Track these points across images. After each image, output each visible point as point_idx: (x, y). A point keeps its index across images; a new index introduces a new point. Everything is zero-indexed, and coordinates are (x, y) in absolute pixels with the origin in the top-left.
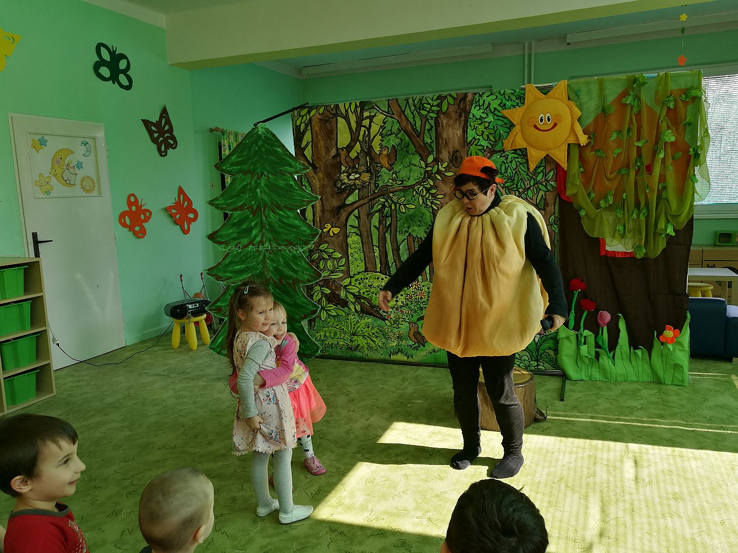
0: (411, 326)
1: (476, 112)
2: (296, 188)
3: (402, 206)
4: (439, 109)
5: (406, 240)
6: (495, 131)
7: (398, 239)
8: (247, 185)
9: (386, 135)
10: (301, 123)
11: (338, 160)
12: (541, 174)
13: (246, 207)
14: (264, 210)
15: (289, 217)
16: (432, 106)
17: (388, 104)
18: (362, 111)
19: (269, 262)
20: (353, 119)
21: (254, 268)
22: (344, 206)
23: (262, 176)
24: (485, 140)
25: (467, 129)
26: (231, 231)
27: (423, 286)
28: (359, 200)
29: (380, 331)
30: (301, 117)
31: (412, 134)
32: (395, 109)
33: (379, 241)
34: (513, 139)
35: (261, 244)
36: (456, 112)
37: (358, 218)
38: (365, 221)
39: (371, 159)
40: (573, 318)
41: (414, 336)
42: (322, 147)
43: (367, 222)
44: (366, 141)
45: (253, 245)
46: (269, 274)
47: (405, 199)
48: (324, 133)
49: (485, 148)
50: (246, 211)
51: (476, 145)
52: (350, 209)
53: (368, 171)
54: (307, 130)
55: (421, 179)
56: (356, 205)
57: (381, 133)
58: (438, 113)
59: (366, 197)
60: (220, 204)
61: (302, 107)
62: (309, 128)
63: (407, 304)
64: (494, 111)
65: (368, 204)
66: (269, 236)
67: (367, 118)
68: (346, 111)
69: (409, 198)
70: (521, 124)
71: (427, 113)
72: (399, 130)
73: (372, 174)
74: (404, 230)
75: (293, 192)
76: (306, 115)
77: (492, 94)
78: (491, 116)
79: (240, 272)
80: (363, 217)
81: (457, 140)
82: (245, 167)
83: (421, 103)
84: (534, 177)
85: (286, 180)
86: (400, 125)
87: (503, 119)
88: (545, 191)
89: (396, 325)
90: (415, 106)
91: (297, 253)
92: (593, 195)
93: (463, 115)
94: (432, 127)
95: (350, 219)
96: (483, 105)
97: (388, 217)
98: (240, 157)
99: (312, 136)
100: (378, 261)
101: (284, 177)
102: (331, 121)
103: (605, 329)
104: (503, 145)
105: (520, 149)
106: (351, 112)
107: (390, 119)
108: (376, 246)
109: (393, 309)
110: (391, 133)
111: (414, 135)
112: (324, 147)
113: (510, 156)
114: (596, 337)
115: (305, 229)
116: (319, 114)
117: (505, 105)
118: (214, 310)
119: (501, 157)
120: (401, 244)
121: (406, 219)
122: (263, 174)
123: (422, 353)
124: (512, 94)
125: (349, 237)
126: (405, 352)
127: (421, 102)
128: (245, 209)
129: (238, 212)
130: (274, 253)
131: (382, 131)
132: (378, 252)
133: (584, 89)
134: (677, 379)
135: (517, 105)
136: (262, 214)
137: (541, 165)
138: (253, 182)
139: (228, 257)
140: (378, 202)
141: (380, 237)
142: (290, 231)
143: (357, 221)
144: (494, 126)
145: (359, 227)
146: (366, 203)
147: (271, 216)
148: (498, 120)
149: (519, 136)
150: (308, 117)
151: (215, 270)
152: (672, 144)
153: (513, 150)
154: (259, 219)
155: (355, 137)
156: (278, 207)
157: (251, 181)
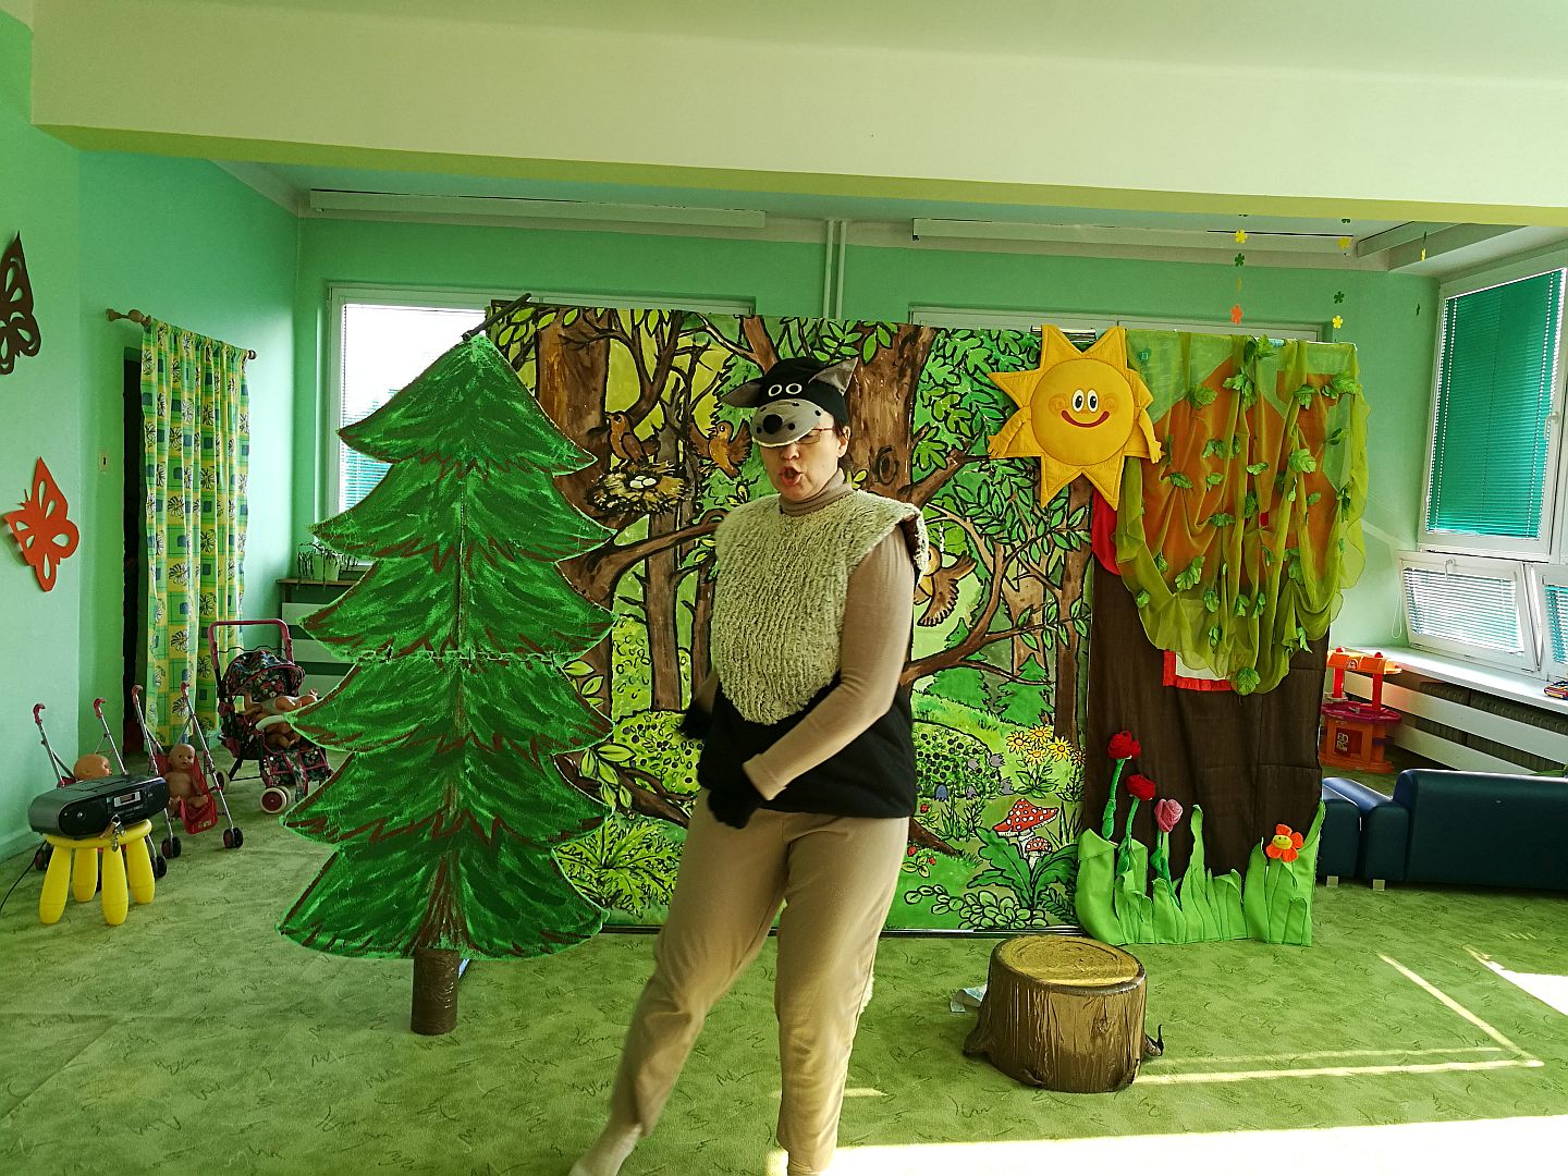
1: (935, 368)
6: (974, 415)
8: (426, 490)
10: (511, 341)
11: (604, 440)
12: (1061, 512)
13: (419, 547)
14: (469, 558)
15: (533, 578)
16: (840, 345)
17: (741, 325)
18: (674, 333)
19: (468, 692)
20: (650, 348)
21: (428, 712)
22: (609, 550)
23: (469, 468)
24: (951, 432)
25: (914, 405)
26: (370, 609)
28: (651, 539)
30: (512, 327)
32: (756, 339)
33: (693, 638)
34: (1013, 434)
35: (449, 646)
36: (894, 364)
37: (645, 581)
38: (661, 590)
39: (689, 446)
40: (1112, 816)
42: (564, 406)
43: (667, 591)
44: (679, 405)
45: (429, 648)
46: (467, 725)
48: (570, 371)
49: (950, 449)
50: (418, 556)
51: (930, 440)
52: (624, 558)
53: (679, 472)
54: (525, 360)
56: (640, 551)
57: (717, 389)
59: (670, 534)
60: (347, 536)
61: (522, 303)
62: (532, 355)
64: (975, 371)
65: (671, 551)
66: (475, 624)
67: (685, 350)
68: (636, 328)
70: (1032, 405)
73: (687, 480)
75: (547, 515)
76: (525, 322)
77: (972, 335)
78: (966, 381)
79: (387, 720)
80: (658, 579)
81: (890, 424)
84: (1045, 518)
85: (533, 485)
87: (991, 391)
88: (1065, 549)
90: (802, 339)
91: (549, 670)
92: (1165, 564)
93: (909, 372)
95: (622, 582)
96: (952, 356)
98: (414, 416)
99: (538, 376)
100: (686, 685)
101: (529, 476)
102: (593, 347)
103: (1166, 835)
104: (987, 447)
105: (1021, 459)
106: (648, 331)
107: (741, 361)
108: (686, 650)
112: (569, 405)
113: (1000, 471)
114: (1150, 854)
115: (574, 609)
116: (563, 326)
117: (997, 362)
118: (303, 824)
119: (980, 470)
122: (472, 464)
124: (1015, 340)
125: (615, 625)
127: (818, 331)
128: (417, 553)
129: (396, 560)
130: (485, 670)
131: (720, 386)
132: (689, 664)
133: (1155, 349)
134: (1294, 931)
135: (1022, 366)
136: (462, 566)
137: (1062, 495)
138: (444, 483)
139: (355, 679)
140: (699, 546)
141: (697, 628)
142: (536, 613)
143: (641, 589)
144: (971, 405)
145: (645, 603)
146: (668, 547)
147: (486, 573)
148: (981, 391)
149: (1027, 432)
150: (532, 329)
151: (318, 714)
152: (1308, 476)
153: (1008, 459)
154: (453, 581)
155: (651, 390)
156: (506, 550)
157: (438, 481)
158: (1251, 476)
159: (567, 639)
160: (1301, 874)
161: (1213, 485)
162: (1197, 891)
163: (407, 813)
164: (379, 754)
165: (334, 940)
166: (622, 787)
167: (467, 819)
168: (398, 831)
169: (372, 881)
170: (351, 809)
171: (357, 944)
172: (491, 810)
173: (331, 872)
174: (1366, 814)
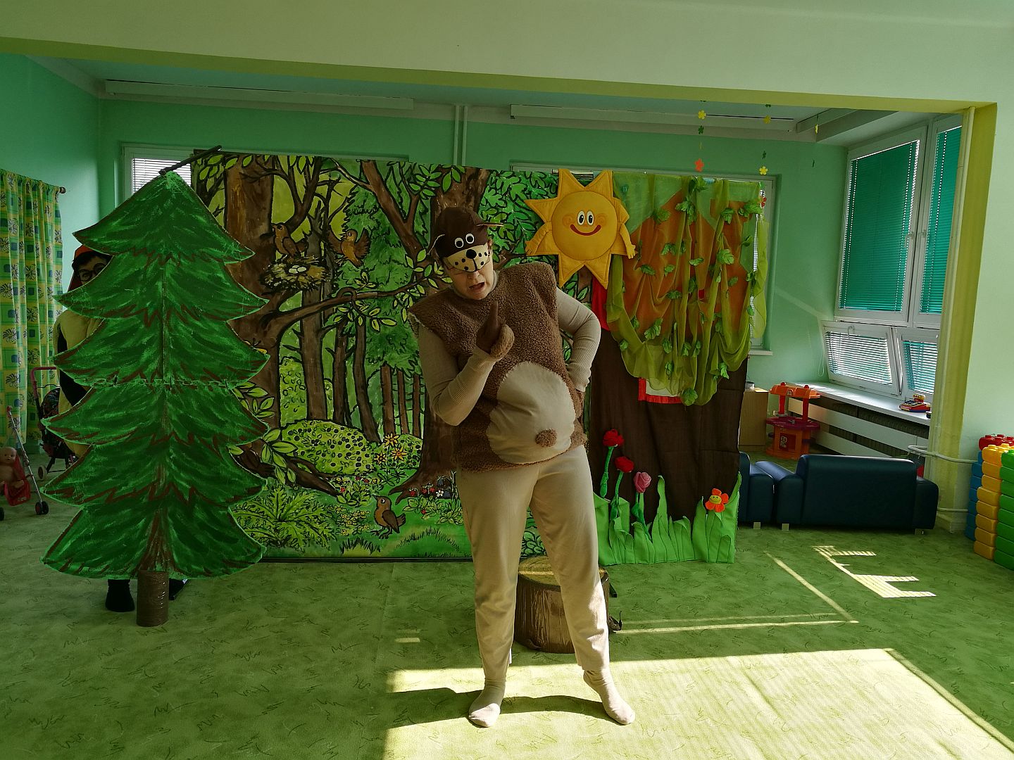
0: (379, 502)
1: (490, 196)
2: (228, 284)
3: (375, 321)
4: (438, 185)
5: (379, 372)
6: (516, 227)
7: (366, 371)
8: (138, 273)
9: (354, 213)
10: (208, 176)
11: (271, 242)
12: (572, 290)
13: (134, 311)
14: (168, 318)
15: (212, 331)
16: (427, 180)
17: (361, 167)
18: (317, 172)
19: (170, 406)
20: (300, 182)
21: (142, 418)
22: (275, 314)
23: (167, 259)
24: (501, 238)
26: (101, 351)
27: (402, 441)
28: (304, 307)
29: (328, 512)
30: (208, 168)
31: (396, 216)
32: (371, 176)
33: (334, 372)
34: (540, 240)
35: (156, 376)
36: (463, 193)
37: (300, 335)
38: (312, 340)
39: (328, 246)
40: (606, 483)
41: (383, 517)
42: (244, 220)
43: (315, 342)
44: (320, 218)
45: (143, 377)
46: (170, 427)
47: (380, 311)
48: (248, 197)
49: (501, 249)
50: (134, 317)
52: (287, 320)
53: (322, 263)
54: (218, 190)
55: (406, 284)
56: (297, 315)
57: (346, 208)
58: (436, 190)
59: (317, 304)
60: (83, 303)
61: (214, 151)
62: (222, 186)
63: (375, 469)
64: (516, 199)
65: (318, 315)
66: (173, 361)
67: (324, 183)
68: (291, 168)
69: (387, 309)
70: (552, 221)
71: (419, 188)
72: (375, 207)
73: (327, 268)
74: (375, 357)
75: (221, 290)
76: (217, 164)
77: (513, 175)
78: (510, 205)
79: (115, 424)
80: (309, 334)
82: (138, 242)
83: (412, 173)
85: (210, 270)
86: (377, 200)
87: (526, 212)
89: (354, 502)
90: (402, 176)
91: (224, 391)
92: (637, 323)
93: (473, 199)
94: (426, 210)
95: (285, 336)
96: (501, 188)
97: (352, 336)
99: (226, 200)
100: (330, 403)
101: (208, 264)
102: (263, 181)
103: (642, 495)
104: (524, 248)
105: (547, 256)
106: (299, 170)
107: (362, 190)
108: (329, 380)
109: (351, 478)
110: (363, 210)
111: (400, 219)
112: (247, 219)
114: (631, 507)
116: (243, 167)
117: (530, 193)
118: (58, 492)
120: (370, 378)
121: (381, 341)
123: (394, 542)
124: (542, 178)
125: (281, 364)
126: (368, 543)
127: (412, 171)
128: (132, 314)
129: (118, 319)
130: (181, 391)
131: (348, 206)
132: (332, 389)
133: (632, 185)
134: (723, 554)
135: (546, 195)
136: (164, 323)
137: (573, 279)
138: (150, 269)
139: (92, 398)
140: (336, 312)
141: (337, 365)
142: (214, 354)
143: (298, 340)
144: (514, 220)
145: (301, 349)
146: (316, 312)
147: (180, 328)
148: (520, 212)
149: (549, 238)
150: (222, 169)
151: (66, 421)
152: (729, 267)
153: (538, 256)
154: (158, 333)
155: (302, 209)
156: (194, 314)
157: (146, 267)
158: (692, 267)
159: (235, 371)
160: (727, 519)
161: (669, 273)
162: (663, 530)
163: (131, 484)
164: (110, 446)
165: (81, 568)
166: (289, 469)
167: (172, 488)
168: (124, 496)
169: (108, 528)
170: (91, 482)
171: (99, 570)
172: (187, 482)
173: (79, 522)
174: (777, 483)
